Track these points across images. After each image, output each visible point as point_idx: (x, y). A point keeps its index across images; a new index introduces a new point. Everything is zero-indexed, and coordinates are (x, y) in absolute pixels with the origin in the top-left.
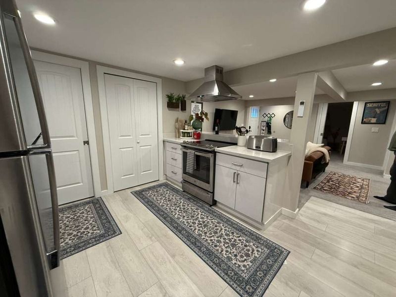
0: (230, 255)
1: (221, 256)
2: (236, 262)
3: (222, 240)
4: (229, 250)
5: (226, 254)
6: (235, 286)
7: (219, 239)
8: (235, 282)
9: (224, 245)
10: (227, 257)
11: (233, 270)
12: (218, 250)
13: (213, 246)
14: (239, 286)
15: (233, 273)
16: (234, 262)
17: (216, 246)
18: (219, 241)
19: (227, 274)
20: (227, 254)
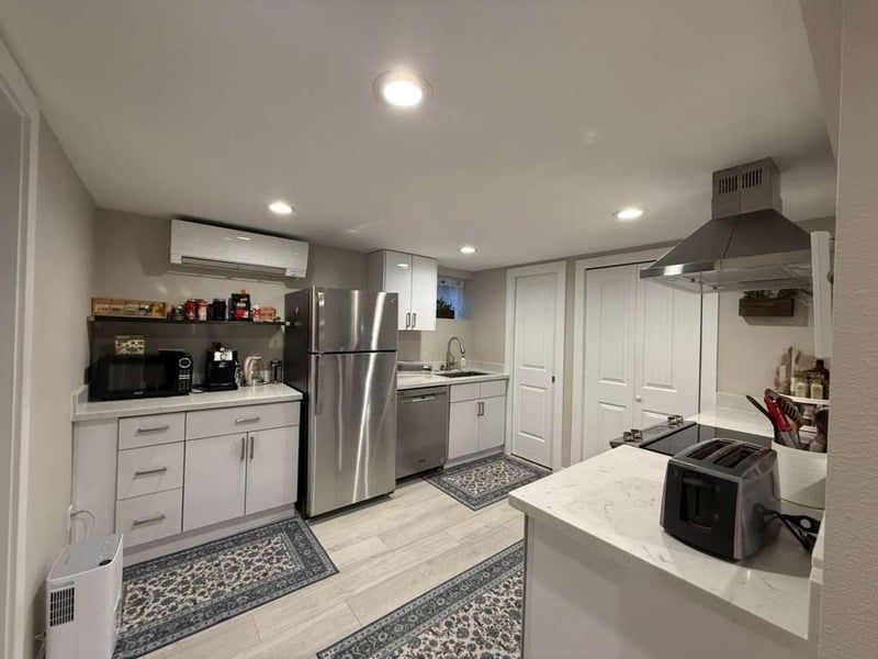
0: (422, 647)
1: (421, 628)
2: (405, 653)
3: (467, 641)
4: (437, 649)
5: (426, 639)
6: (359, 637)
7: (472, 636)
8: (366, 638)
9: (452, 642)
10: (420, 641)
11: (388, 642)
12: (438, 625)
13: (449, 619)
14: (358, 642)
15: (381, 640)
16: (406, 649)
17: (449, 625)
18: (463, 633)
19: (383, 629)
20: (427, 642)
